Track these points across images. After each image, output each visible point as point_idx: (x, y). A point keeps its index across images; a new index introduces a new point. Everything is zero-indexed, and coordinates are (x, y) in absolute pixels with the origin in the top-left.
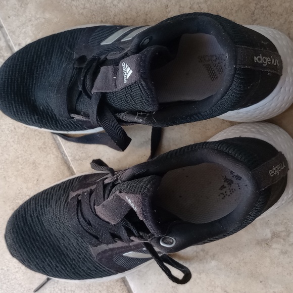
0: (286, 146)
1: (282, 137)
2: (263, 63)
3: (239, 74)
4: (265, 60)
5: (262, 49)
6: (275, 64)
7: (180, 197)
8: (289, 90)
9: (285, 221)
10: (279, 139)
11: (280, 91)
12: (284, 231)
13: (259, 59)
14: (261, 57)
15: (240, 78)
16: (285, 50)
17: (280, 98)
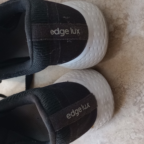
0: (99, 88)
1: (97, 81)
2: (60, 34)
3: (36, 46)
4: (62, 32)
5: (61, 24)
6: (75, 33)
7: (38, 118)
8: (98, 49)
9: (108, 135)
10: (94, 83)
11: (90, 50)
12: (108, 142)
13: (57, 32)
14: (58, 30)
15: (37, 49)
16: (92, 20)
17: (91, 55)
